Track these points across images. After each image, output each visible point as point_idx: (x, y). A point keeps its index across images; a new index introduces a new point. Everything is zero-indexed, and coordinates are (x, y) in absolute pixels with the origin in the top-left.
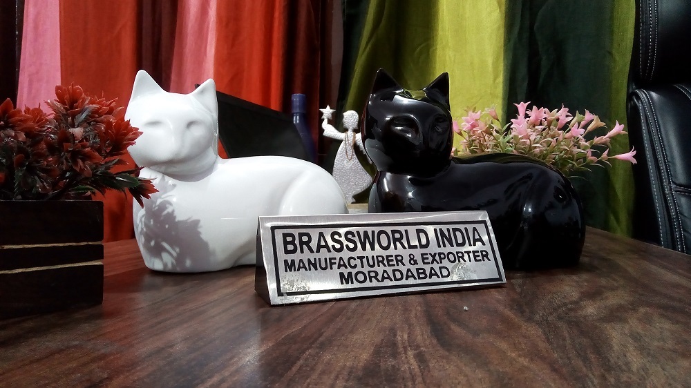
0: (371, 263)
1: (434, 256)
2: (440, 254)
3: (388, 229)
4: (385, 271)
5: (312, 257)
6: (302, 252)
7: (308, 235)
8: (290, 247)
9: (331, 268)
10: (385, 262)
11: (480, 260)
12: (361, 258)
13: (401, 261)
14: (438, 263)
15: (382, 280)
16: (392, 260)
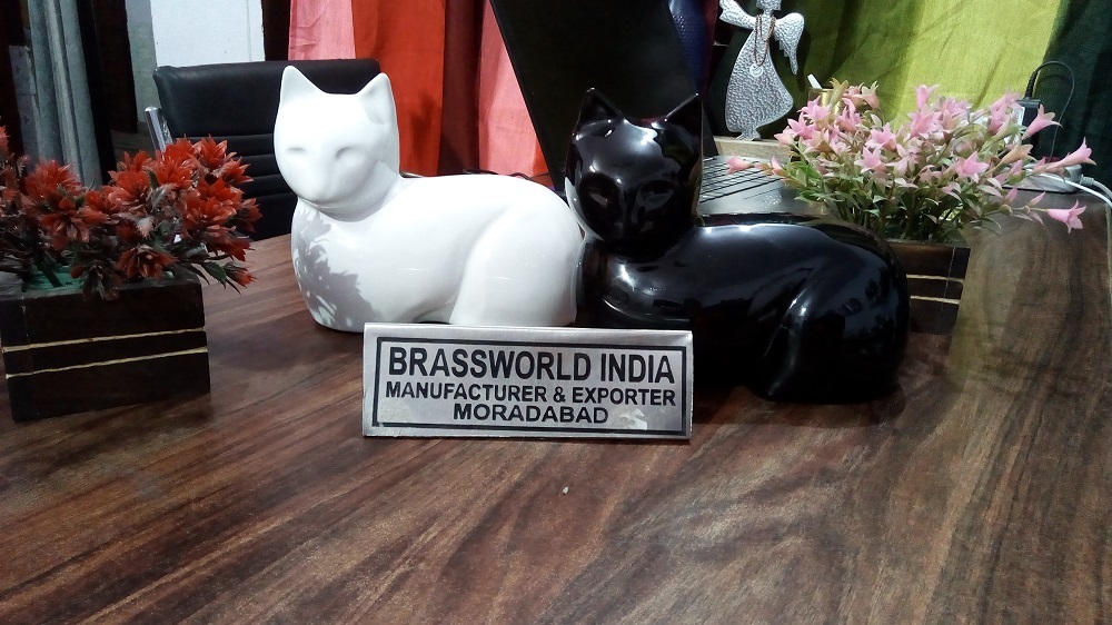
0: (500, 395)
1: (591, 394)
2: (600, 390)
3: (534, 351)
4: (516, 407)
5: (423, 380)
6: (412, 373)
7: (423, 351)
8: (398, 366)
9: (446, 397)
10: (520, 395)
11: (659, 404)
12: (488, 387)
13: (542, 396)
14: (594, 402)
15: (510, 419)
16: (530, 393)
